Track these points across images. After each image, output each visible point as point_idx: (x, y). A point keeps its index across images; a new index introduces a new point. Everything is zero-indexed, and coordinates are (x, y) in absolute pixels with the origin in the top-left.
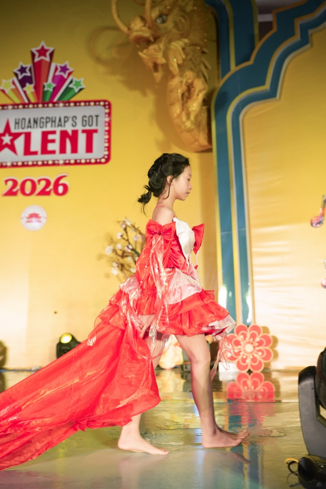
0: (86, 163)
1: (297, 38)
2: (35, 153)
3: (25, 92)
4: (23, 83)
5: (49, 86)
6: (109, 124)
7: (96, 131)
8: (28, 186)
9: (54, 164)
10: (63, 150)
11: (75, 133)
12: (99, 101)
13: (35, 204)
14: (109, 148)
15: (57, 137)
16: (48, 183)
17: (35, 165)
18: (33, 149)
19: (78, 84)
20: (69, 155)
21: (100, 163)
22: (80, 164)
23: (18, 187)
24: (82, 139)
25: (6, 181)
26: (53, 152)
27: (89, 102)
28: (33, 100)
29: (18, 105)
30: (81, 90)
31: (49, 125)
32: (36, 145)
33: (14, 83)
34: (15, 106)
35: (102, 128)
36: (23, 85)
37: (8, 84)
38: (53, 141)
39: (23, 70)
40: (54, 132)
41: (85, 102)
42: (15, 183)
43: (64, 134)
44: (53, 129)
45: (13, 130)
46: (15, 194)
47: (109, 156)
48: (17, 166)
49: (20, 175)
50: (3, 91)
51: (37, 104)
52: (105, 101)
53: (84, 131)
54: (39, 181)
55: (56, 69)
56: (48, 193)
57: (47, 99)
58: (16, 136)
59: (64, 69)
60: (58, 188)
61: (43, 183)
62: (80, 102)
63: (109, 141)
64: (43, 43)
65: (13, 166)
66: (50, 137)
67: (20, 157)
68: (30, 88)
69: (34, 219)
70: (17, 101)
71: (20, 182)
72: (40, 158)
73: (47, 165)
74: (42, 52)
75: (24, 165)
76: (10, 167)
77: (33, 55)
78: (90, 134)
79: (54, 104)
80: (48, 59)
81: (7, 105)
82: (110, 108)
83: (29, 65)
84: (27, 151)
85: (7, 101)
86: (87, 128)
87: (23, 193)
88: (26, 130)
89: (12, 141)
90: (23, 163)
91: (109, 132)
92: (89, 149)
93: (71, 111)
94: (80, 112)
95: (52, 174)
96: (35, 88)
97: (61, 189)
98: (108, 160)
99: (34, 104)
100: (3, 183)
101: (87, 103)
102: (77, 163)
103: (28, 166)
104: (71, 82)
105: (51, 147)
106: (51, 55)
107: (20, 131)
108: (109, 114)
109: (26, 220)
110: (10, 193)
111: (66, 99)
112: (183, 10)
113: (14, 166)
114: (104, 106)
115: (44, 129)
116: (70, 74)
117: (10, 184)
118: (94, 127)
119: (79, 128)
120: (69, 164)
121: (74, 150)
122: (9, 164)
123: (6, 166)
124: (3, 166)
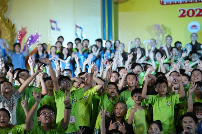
8: (191, 12)
16: (201, 10)
17: (194, 2)
23: (186, 13)
25: (180, 11)
42: (184, 11)
46: (185, 16)
48: (185, 3)
49: (187, 7)
54: (196, 10)
56: (201, 16)
61: (198, 11)
65: (183, 3)
69: (194, 28)
71: (186, 11)
73: (200, 2)
75: (188, 2)
76: (181, 3)
87: (189, 16)
100: (179, 11)
103: (190, 2)
109: (190, 28)
110: (182, 16)
117: (182, 12)
122: (181, 2)
123: (180, 3)
124: (177, 3)
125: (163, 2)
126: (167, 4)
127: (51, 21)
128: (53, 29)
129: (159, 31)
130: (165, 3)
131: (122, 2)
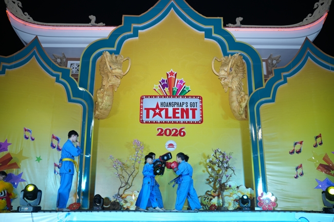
0: (193, 123)
1: (282, 80)
2: (171, 118)
3: (165, 91)
4: (164, 86)
5: (175, 88)
6: (202, 106)
7: (196, 109)
8: (168, 131)
9: (179, 123)
10: (182, 117)
11: (187, 109)
12: (197, 96)
13: (171, 140)
14: (202, 117)
15: (180, 111)
16: (176, 130)
17: (170, 123)
18: (169, 116)
19: (188, 88)
20: (185, 119)
21: (199, 123)
22: (190, 123)
23: (163, 132)
24: (190, 112)
25: (158, 129)
26: (178, 118)
27: (193, 96)
28: (168, 95)
29: (162, 96)
30: (189, 91)
31: (176, 105)
32: (170, 114)
33: (159, 86)
34: (161, 97)
35: (199, 108)
36: (164, 88)
37: (157, 86)
38: (178, 113)
39: (163, 81)
40: (178, 109)
41: (191, 96)
42: (162, 130)
43: (182, 110)
44: (178, 107)
45: (160, 107)
46: (162, 135)
47: (202, 120)
48: (162, 123)
49: (164, 127)
50: (155, 90)
51: (171, 96)
52: (199, 96)
53: (191, 109)
54: (173, 130)
55: (178, 81)
56: (177, 135)
57: (175, 95)
58: (162, 110)
59: (181, 82)
60: (181, 133)
61: (174, 131)
62: (189, 96)
63: (202, 114)
64: (172, 70)
66: (177, 111)
67: (164, 119)
68: (167, 89)
69: (171, 146)
70: (161, 95)
71: (164, 130)
72: (172, 120)
73: (176, 123)
74: (172, 74)
75: (166, 122)
77: (168, 75)
78: (194, 111)
79: (178, 96)
80: (174, 77)
81: (157, 96)
82: (202, 100)
83: (166, 79)
84: (167, 116)
85: (157, 94)
86: (192, 108)
87: (166, 135)
88: (166, 107)
89: (160, 112)
90: (165, 121)
91: (202, 110)
92: (194, 117)
93: (185, 100)
94: (189, 101)
95: (178, 127)
96: (169, 89)
97: (182, 134)
98: (202, 122)
99: (169, 96)
101: (192, 97)
102: (189, 123)
103: (167, 123)
104: (185, 87)
105: (177, 115)
106: (176, 75)
107: (163, 107)
108: (202, 102)
109: (167, 146)
110: (160, 134)
111: (183, 95)
112: (237, 65)
113: (161, 122)
114: (199, 98)
115: (174, 107)
116: (184, 84)
117: (160, 130)
118: (195, 108)
119: (189, 107)
120: (185, 123)
121: (188, 117)
123: (158, 123)
124: (156, 122)
125: (142, 120)
126: (146, 123)
127: (26, 130)
128: (27, 138)
129: (138, 147)
130: (145, 122)
131: (102, 119)
